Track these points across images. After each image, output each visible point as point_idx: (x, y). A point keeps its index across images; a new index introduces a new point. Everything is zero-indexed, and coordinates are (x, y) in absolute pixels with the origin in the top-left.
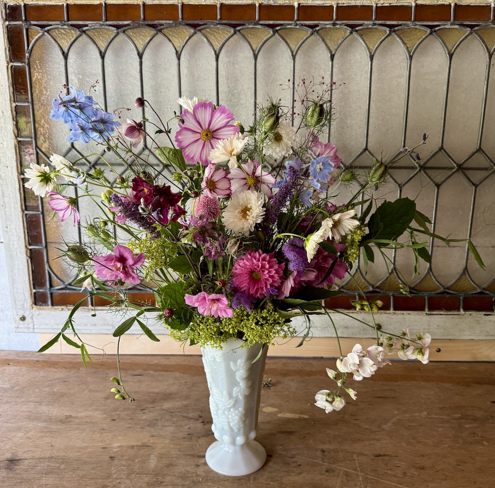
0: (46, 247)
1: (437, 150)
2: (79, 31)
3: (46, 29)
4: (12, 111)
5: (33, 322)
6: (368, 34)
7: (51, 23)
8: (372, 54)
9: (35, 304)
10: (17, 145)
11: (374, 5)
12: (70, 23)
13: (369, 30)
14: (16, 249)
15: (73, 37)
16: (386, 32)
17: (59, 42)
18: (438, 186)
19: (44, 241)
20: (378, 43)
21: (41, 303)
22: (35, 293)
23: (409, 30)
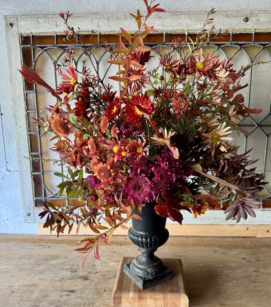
0: (43, 173)
1: (267, 115)
2: (63, 50)
3: (45, 49)
4: (24, 96)
5: (35, 216)
6: (228, 50)
7: (47, 46)
9: (36, 206)
10: (27, 115)
11: (231, 33)
12: (58, 45)
13: (228, 47)
14: (26, 174)
15: (59, 53)
16: (238, 48)
17: (52, 57)
18: (268, 136)
19: (41, 170)
20: (234, 54)
21: (39, 206)
22: (36, 200)
23: (251, 47)
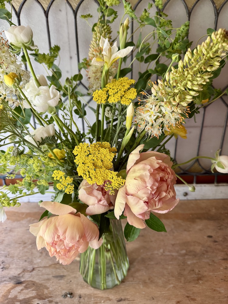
8: (190, 11)
